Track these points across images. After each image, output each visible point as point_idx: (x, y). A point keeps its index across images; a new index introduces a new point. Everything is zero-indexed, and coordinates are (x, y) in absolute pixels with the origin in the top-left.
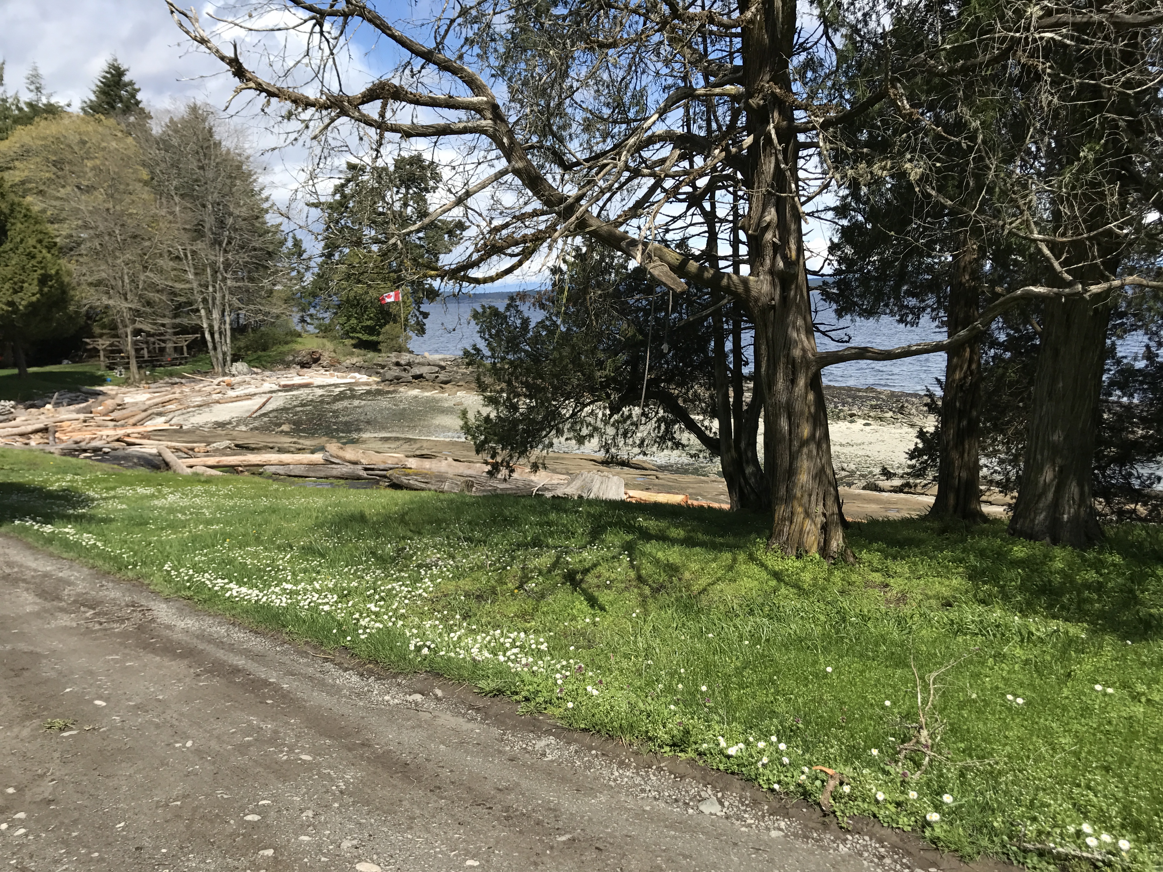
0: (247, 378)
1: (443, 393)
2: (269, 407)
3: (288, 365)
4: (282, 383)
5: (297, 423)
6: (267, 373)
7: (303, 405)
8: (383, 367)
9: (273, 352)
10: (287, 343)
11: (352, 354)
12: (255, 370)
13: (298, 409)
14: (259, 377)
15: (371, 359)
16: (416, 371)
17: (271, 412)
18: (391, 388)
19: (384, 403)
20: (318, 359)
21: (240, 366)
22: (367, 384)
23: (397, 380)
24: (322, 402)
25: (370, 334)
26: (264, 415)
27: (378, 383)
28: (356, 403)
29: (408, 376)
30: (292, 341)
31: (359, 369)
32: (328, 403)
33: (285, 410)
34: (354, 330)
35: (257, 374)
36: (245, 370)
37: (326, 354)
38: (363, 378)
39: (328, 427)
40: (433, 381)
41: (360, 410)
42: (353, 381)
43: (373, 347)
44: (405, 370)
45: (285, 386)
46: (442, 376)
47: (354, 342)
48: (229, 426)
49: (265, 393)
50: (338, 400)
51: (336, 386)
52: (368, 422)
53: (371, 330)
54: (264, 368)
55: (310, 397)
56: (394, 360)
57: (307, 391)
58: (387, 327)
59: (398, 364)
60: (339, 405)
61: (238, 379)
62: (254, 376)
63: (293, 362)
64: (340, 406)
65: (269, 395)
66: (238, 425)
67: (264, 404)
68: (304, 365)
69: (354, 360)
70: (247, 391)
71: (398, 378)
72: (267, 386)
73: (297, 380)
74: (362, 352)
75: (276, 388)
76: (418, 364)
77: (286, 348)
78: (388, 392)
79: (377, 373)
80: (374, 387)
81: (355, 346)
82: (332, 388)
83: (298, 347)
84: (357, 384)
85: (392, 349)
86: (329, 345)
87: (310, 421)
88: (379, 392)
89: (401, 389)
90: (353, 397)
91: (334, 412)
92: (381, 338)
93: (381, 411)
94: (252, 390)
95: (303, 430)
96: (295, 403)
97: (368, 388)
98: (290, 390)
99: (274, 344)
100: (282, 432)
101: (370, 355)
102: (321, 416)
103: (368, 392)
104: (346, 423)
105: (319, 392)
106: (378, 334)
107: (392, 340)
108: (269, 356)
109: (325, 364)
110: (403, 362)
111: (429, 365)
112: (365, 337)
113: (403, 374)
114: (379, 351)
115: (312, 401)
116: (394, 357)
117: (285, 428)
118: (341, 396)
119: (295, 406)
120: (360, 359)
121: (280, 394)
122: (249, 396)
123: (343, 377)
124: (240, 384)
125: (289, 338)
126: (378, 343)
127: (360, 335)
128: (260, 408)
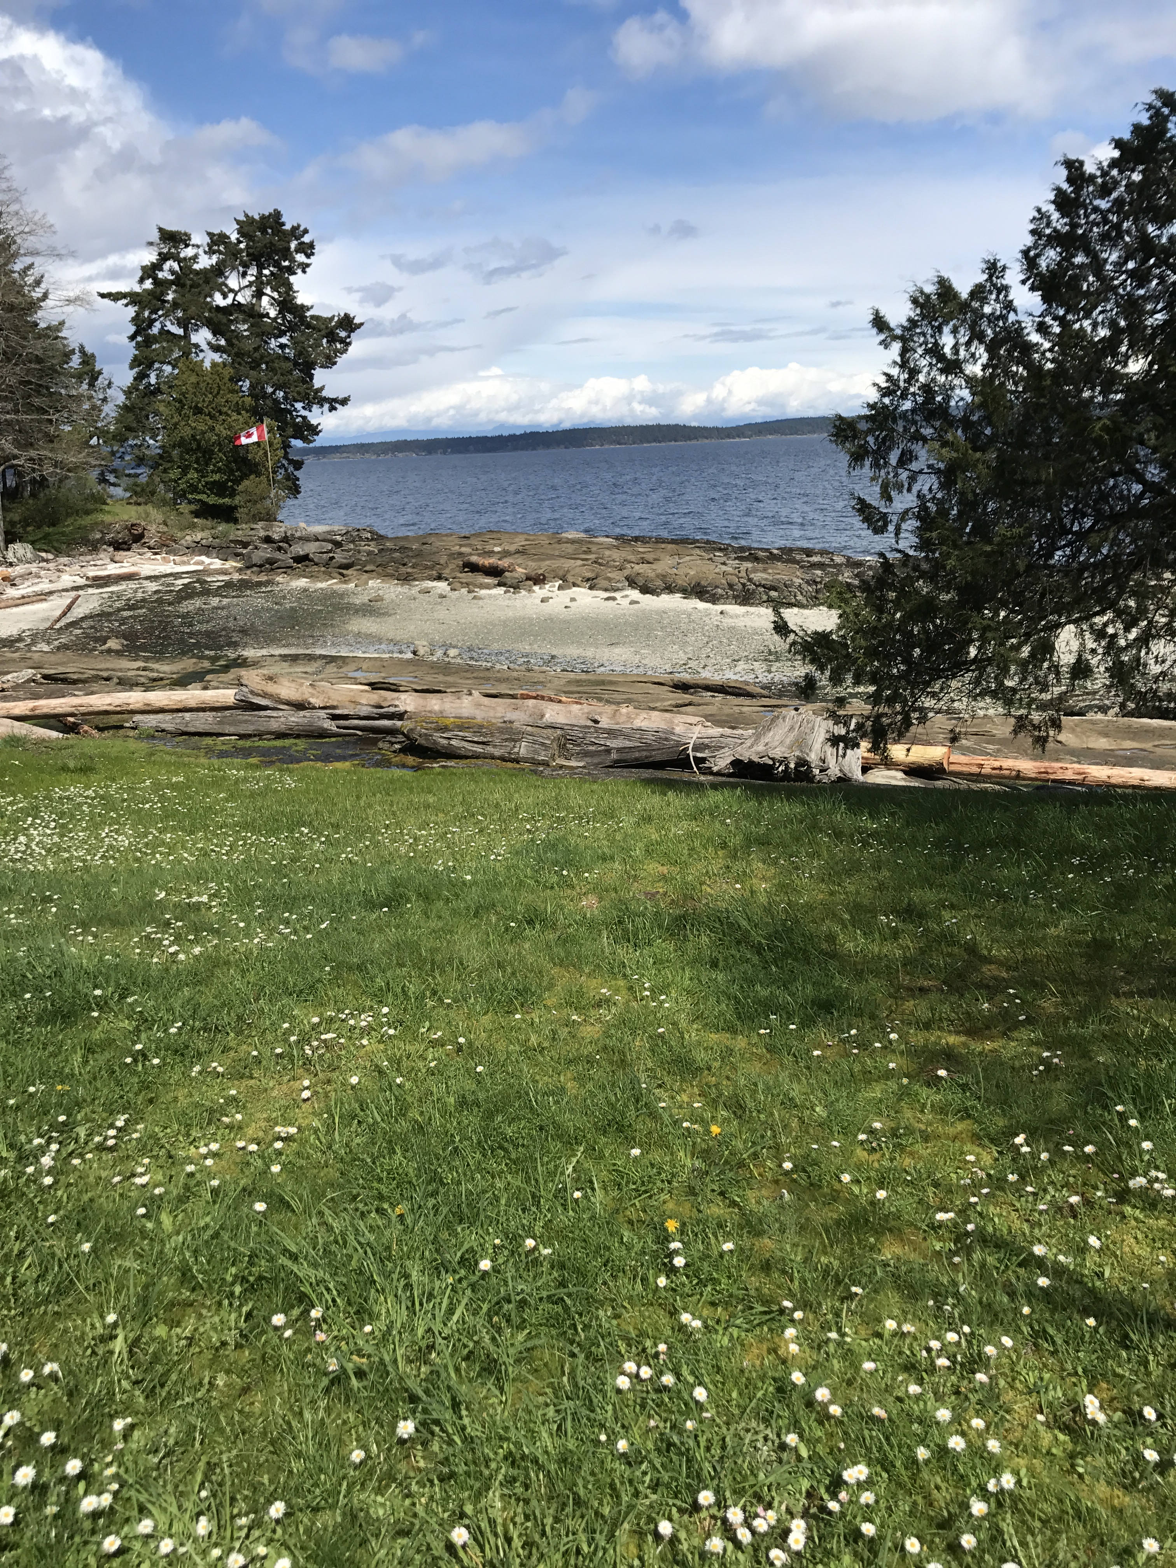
0: (33, 568)
1: (345, 582)
2: (79, 612)
3: (94, 547)
4: (91, 574)
5: (129, 636)
6: (64, 560)
7: (131, 608)
8: (245, 545)
9: (69, 525)
10: (88, 513)
11: (193, 527)
12: (43, 554)
13: (126, 614)
14: (51, 565)
15: (225, 534)
16: (299, 549)
17: (83, 619)
18: (263, 578)
19: (257, 600)
20: (141, 536)
21: (20, 549)
22: (224, 572)
23: (270, 565)
24: (160, 601)
25: (221, 495)
26: (73, 624)
27: (240, 570)
28: (215, 601)
29: (286, 558)
30: (96, 510)
31: (206, 549)
32: (170, 604)
33: (103, 615)
34: (194, 489)
35: (47, 561)
36: (29, 555)
37: (153, 528)
38: (217, 564)
39: (182, 641)
40: (327, 565)
41: (224, 613)
42: (201, 568)
43: (227, 515)
44: (280, 549)
45: (96, 578)
46: (340, 557)
47: (193, 507)
48: (21, 645)
49: (66, 590)
50: (186, 599)
51: (177, 576)
52: (244, 632)
53: (220, 489)
54: (58, 552)
55: (140, 595)
56: (262, 533)
57: (132, 585)
58: (246, 483)
59: (268, 540)
60: (190, 606)
61: (19, 570)
62: (44, 564)
63: (102, 541)
64: (191, 608)
65: (73, 594)
66: (34, 643)
67: (69, 607)
68: (120, 546)
69: (198, 536)
70: (37, 588)
71: (271, 562)
72: (67, 580)
73: (113, 569)
74: (209, 523)
75: (82, 582)
76: (300, 538)
77: (87, 520)
78: (260, 584)
79: (237, 555)
80: (236, 576)
81: (197, 514)
82: (170, 580)
83: (107, 518)
84: (206, 572)
85: (256, 518)
86: (156, 514)
87: (149, 631)
88: (244, 585)
89: (279, 579)
90: (207, 592)
91: (183, 616)
92: (238, 500)
93: (257, 613)
94: (45, 586)
95: (143, 648)
96: (118, 605)
97: (226, 578)
98: (106, 585)
99: (68, 515)
100: (109, 651)
101: (222, 527)
102: (165, 625)
103: (229, 585)
104: (208, 634)
105: (153, 586)
106: (233, 495)
107: (256, 502)
108: (63, 534)
109: (152, 543)
110: (276, 537)
111: (317, 540)
112: (212, 500)
113: (278, 555)
114: (236, 521)
115: (144, 600)
116: (260, 529)
117: (112, 644)
118: (187, 593)
119: (119, 610)
120: (206, 534)
121: (91, 591)
122: (43, 596)
123: (183, 563)
124: (24, 577)
125: (90, 506)
126: (233, 509)
127: (203, 497)
128: (64, 614)
